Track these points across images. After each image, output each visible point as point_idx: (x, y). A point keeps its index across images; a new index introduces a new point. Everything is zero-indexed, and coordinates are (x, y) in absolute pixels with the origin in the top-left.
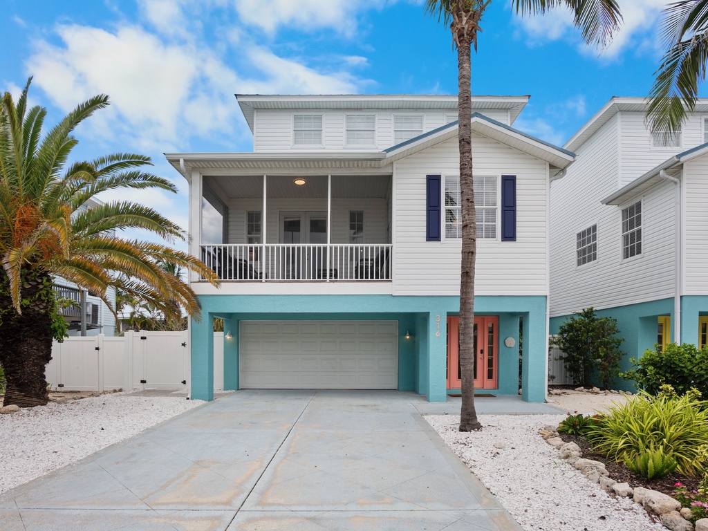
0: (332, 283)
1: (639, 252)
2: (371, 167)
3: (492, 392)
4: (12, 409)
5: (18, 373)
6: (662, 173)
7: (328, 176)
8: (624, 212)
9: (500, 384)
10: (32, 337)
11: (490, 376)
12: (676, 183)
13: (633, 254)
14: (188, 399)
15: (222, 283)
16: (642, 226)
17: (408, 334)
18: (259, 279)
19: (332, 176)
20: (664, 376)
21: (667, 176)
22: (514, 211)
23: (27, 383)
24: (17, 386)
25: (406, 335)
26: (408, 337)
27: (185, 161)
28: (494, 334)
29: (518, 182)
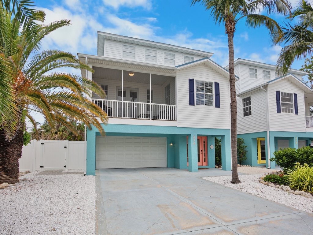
0: (153, 120)
1: (250, 114)
2: (168, 73)
3: (207, 167)
4: (6, 186)
5: (6, 164)
6: (261, 87)
7: (150, 74)
8: (244, 100)
9: (209, 164)
10: (16, 143)
11: (205, 161)
12: (265, 91)
13: (247, 115)
14: (85, 175)
15: (109, 118)
16: (251, 105)
17: (172, 143)
18: (120, 117)
19: (152, 74)
20: (289, 159)
21: (263, 89)
22: (219, 96)
23: (11, 170)
24: (4, 172)
25: (171, 143)
26: (172, 145)
27: (88, 58)
28: (206, 144)
29: (220, 85)
